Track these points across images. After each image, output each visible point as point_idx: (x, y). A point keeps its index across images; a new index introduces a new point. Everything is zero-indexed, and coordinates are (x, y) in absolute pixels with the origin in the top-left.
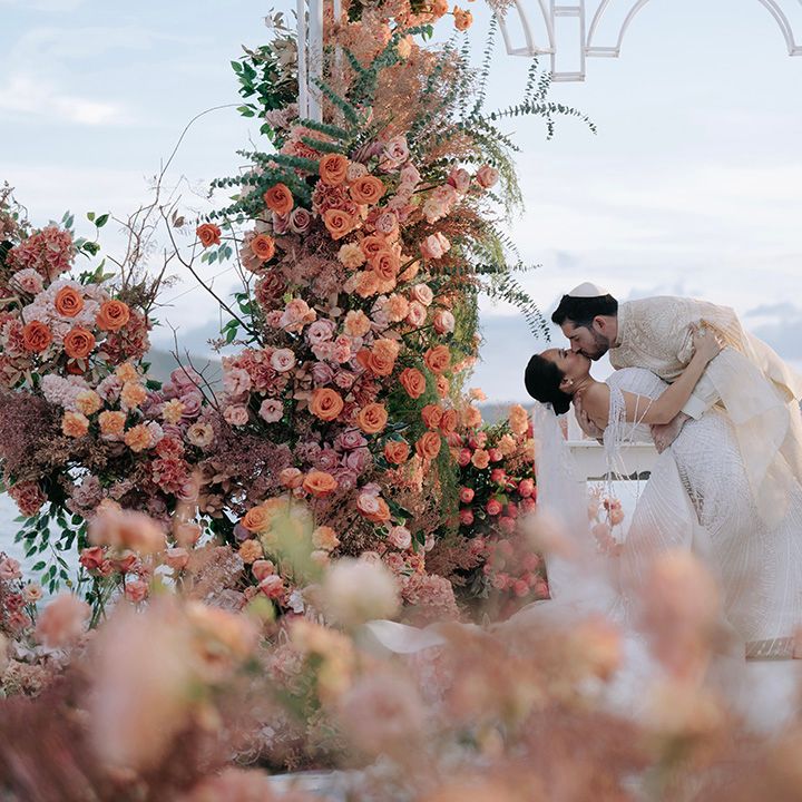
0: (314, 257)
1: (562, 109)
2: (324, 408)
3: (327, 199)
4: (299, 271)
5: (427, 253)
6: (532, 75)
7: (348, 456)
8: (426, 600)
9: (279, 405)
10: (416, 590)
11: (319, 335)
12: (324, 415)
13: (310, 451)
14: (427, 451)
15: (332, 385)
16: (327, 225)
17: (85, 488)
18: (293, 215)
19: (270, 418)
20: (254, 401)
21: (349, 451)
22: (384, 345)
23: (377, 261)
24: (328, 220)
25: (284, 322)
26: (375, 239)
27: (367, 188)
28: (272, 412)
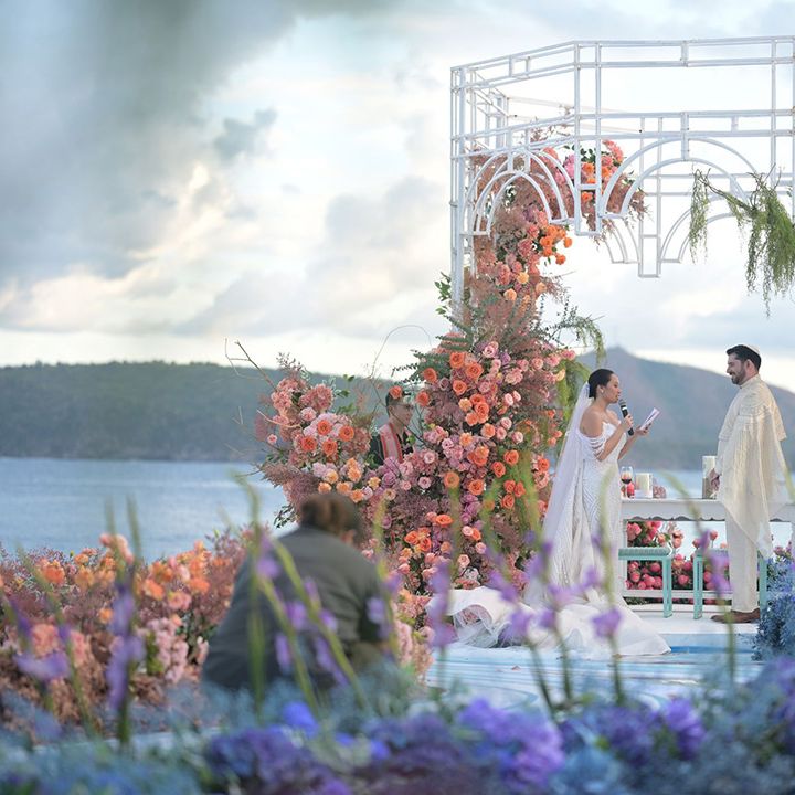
0: (451, 403)
3: (457, 374)
5: (506, 403)
6: (566, 308)
7: (468, 506)
9: (429, 480)
11: (447, 445)
14: (507, 505)
16: (454, 388)
18: (441, 381)
19: (424, 486)
21: (469, 504)
22: (480, 451)
23: (477, 407)
24: (454, 386)
25: (430, 438)
26: (478, 396)
27: (473, 370)
28: (425, 482)
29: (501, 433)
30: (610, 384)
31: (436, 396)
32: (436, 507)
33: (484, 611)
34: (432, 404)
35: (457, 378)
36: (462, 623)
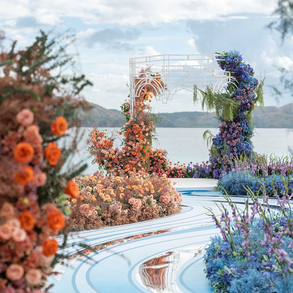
0: (133, 136)
3: (134, 129)
4: (131, 137)
5: (146, 135)
11: (133, 145)
12: (134, 155)
13: (132, 158)
16: (134, 132)
17: (106, 163)
18: (130, 131)
19: (128, 155)
20: (125, 153)
22: (141, 147)
23: (140, 137)
26: (140, 134)
27: (139, 128)
28: (128, 154)
29: (144, 142)
31: (129, 134)
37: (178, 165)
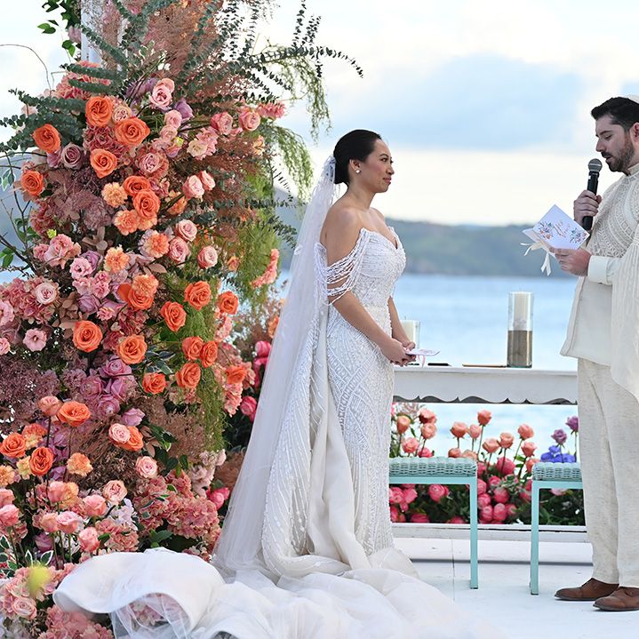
0: (82, 193)
1: (329, 53)
2: (84, 340)
3: (97, 137)
5: (188, 192)
6: (300, 20)
7: (112, 382)
8: (187, 522)
9: (42, 334)
10: (176, 512)
11: (80, 270)
12: (83, 346)
13: (75, 377)
14: (187, 381)
15: (93, 318)
16: (93, 164)
18: (65, 150)
19: (34, 348)
21: (114, 379)
22: (142, 282)
23: (137, 201)
24: (93, 160)
25: (48, 256)
26: (138, 179)
27: (130, 130)
28: (36, 341)
29: (179, 249)
30: (373, 158)
31: (54, 177)
32: (53, 383)
33: (174, 604)
34: (48, 193)
35: (97, 145)
36: (128, 626)
37: (475, 436)
